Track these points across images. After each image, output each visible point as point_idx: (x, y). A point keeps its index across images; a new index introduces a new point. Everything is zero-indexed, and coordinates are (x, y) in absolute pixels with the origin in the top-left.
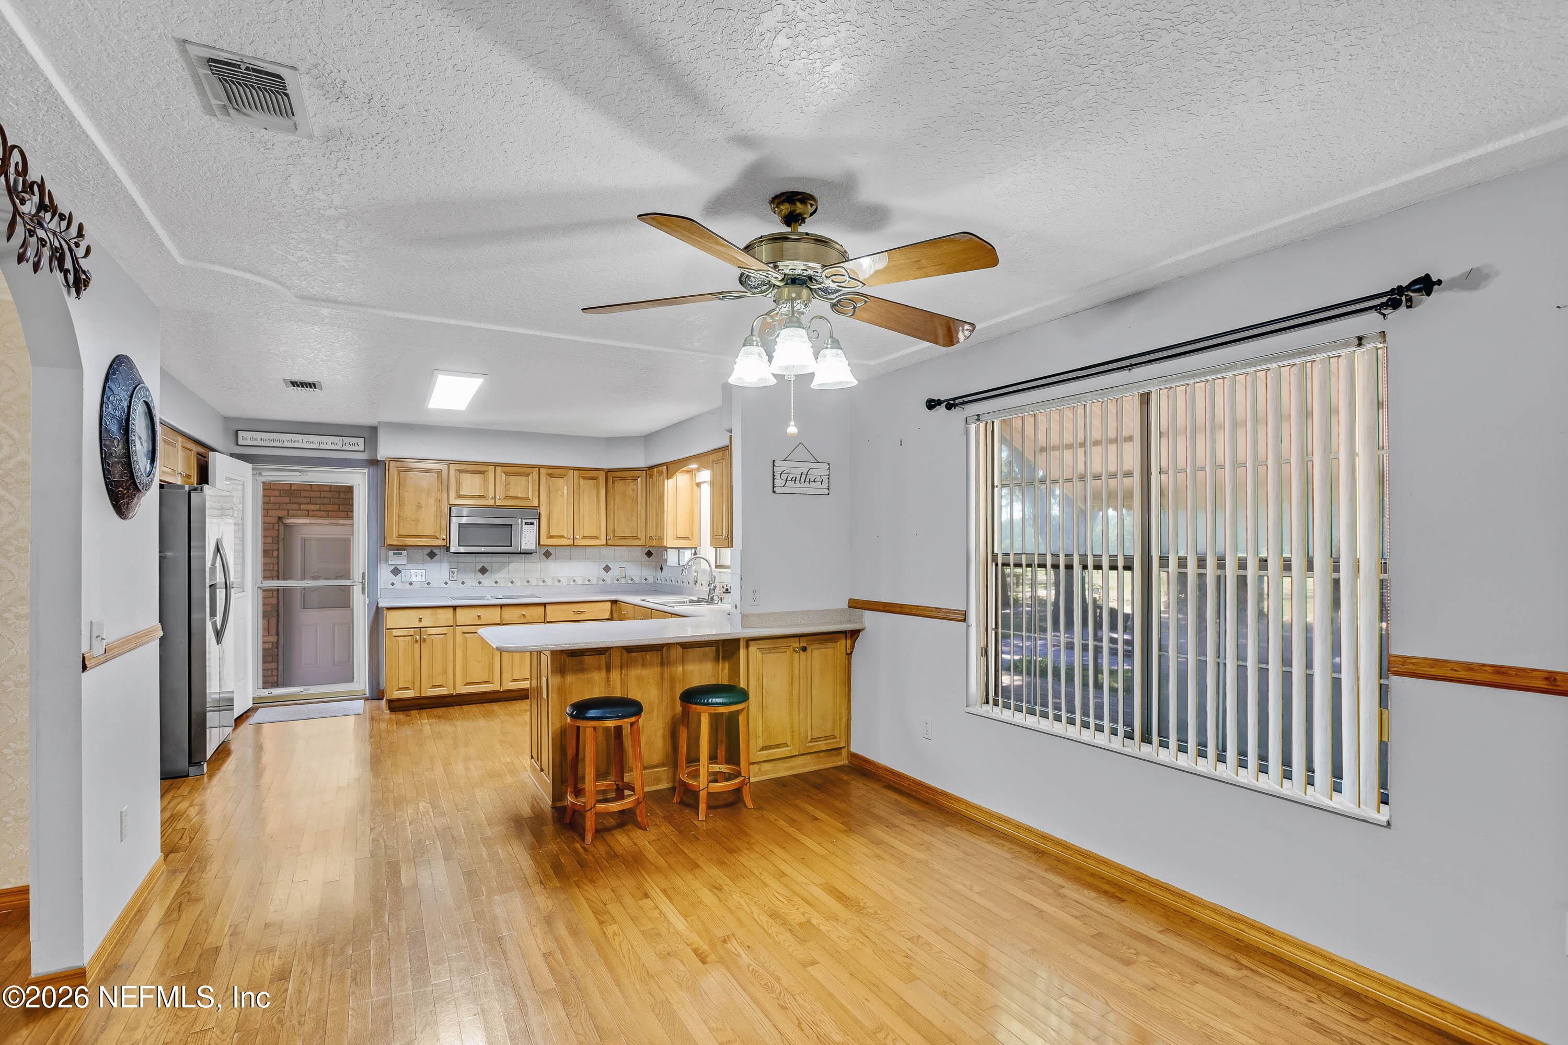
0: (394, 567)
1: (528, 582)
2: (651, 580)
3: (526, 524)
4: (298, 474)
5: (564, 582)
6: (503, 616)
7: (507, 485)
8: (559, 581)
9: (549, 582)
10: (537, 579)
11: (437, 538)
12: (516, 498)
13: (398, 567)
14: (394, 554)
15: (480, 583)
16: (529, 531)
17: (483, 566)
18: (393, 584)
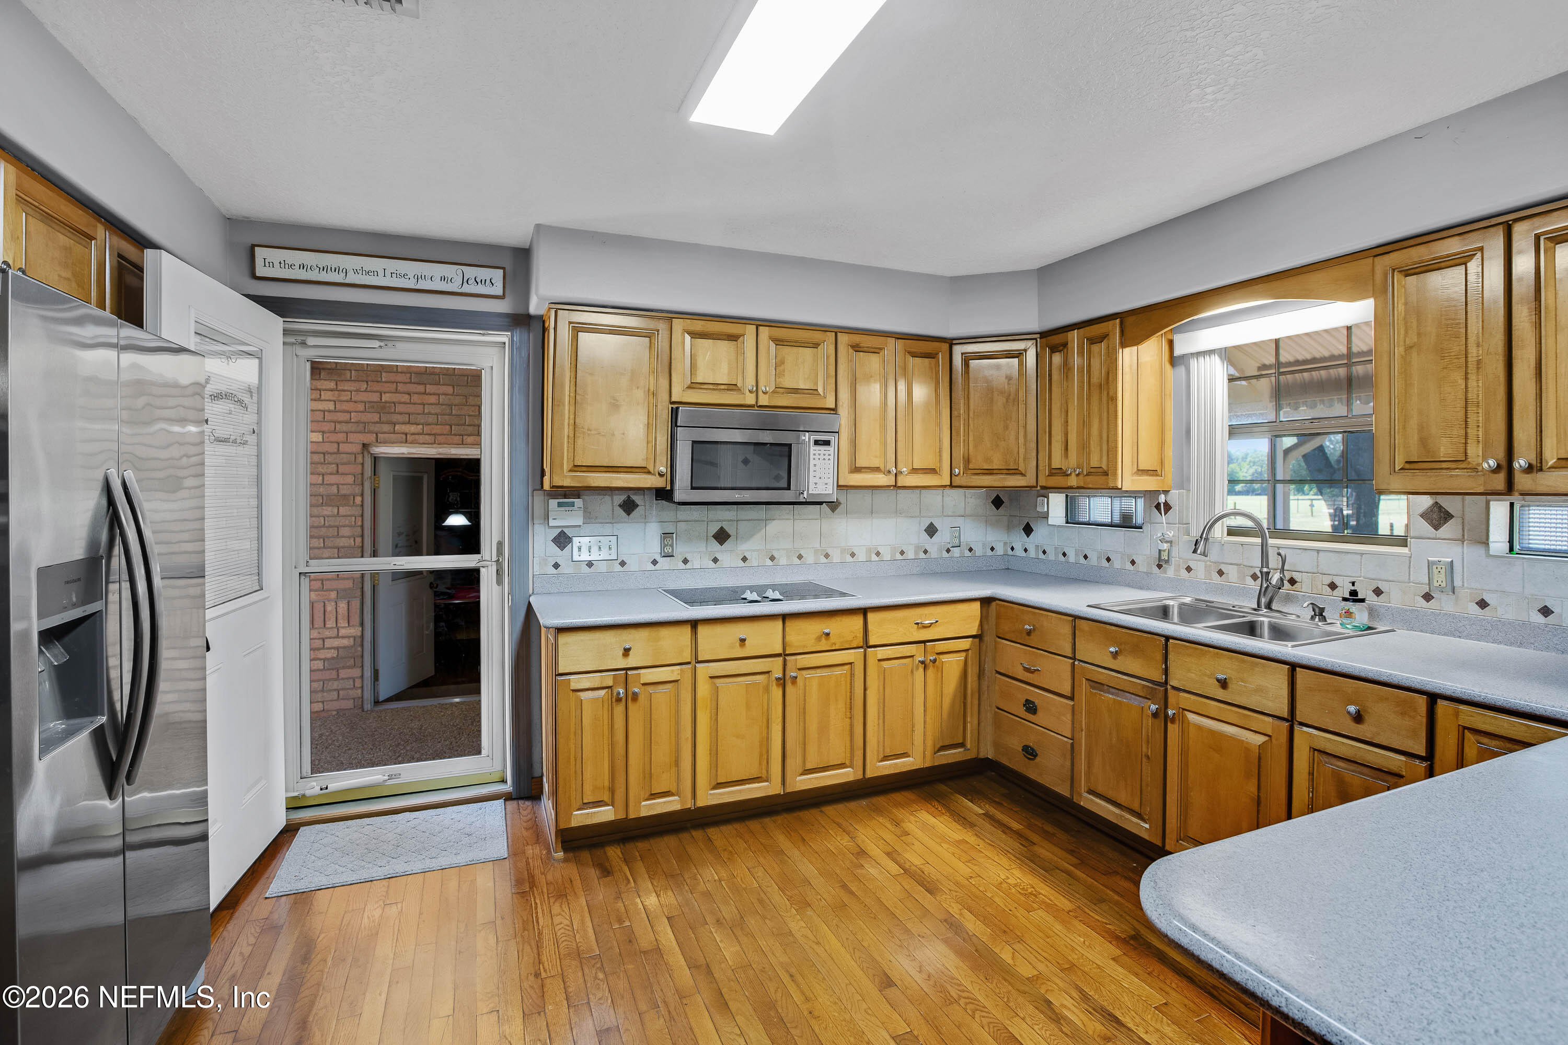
0: (559, 530)
1: (800, 557)
2: (1000, 550)
3: (817, 443)
4: (376, 344)
5: (861, 556)
6: (788, 638)
7: (780, 363)
8: (853, 555)
9: (836, 557)
10: (816, 551)
11: (649, 472)
12: (796, 391)
13: (566, 530)
14: (560, 505)
15: (715, 560)
16: (822, 457)
17: (722, 528)
18: (556, 566)
